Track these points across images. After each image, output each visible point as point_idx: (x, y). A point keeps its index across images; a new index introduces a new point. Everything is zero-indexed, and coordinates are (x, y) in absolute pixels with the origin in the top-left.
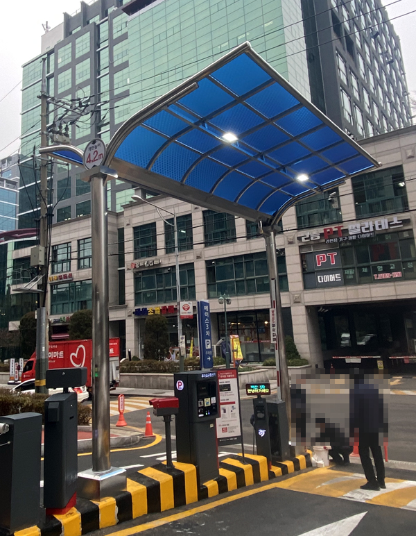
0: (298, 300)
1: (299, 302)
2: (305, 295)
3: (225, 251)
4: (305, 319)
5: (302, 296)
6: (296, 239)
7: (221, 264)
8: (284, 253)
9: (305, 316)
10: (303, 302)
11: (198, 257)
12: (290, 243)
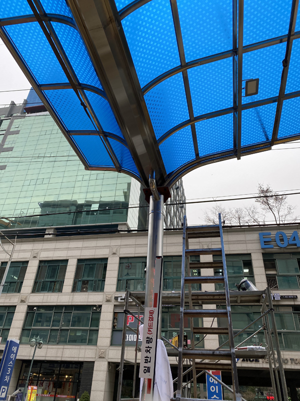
0: (103, 356)
1: (104, 358)
2: (110, 351)
3: (49, 299)
4: (105, 375)
5: (107, 352)
6: (113, 298)
7: (42, 311)
8: (101, 310)
9: (106, 372)
10: (107, 358)
11: (22, 301)
12: (108, 301)
